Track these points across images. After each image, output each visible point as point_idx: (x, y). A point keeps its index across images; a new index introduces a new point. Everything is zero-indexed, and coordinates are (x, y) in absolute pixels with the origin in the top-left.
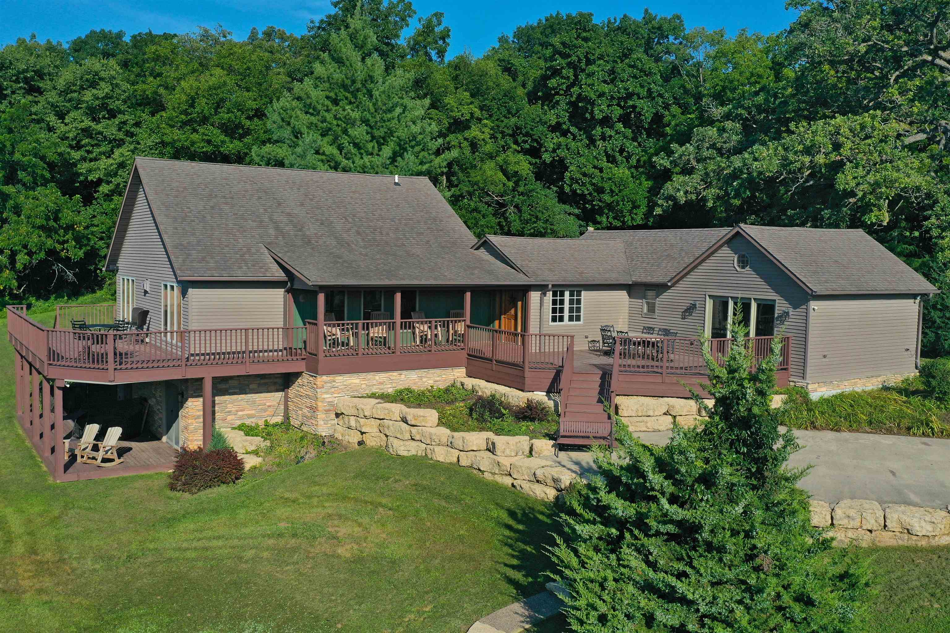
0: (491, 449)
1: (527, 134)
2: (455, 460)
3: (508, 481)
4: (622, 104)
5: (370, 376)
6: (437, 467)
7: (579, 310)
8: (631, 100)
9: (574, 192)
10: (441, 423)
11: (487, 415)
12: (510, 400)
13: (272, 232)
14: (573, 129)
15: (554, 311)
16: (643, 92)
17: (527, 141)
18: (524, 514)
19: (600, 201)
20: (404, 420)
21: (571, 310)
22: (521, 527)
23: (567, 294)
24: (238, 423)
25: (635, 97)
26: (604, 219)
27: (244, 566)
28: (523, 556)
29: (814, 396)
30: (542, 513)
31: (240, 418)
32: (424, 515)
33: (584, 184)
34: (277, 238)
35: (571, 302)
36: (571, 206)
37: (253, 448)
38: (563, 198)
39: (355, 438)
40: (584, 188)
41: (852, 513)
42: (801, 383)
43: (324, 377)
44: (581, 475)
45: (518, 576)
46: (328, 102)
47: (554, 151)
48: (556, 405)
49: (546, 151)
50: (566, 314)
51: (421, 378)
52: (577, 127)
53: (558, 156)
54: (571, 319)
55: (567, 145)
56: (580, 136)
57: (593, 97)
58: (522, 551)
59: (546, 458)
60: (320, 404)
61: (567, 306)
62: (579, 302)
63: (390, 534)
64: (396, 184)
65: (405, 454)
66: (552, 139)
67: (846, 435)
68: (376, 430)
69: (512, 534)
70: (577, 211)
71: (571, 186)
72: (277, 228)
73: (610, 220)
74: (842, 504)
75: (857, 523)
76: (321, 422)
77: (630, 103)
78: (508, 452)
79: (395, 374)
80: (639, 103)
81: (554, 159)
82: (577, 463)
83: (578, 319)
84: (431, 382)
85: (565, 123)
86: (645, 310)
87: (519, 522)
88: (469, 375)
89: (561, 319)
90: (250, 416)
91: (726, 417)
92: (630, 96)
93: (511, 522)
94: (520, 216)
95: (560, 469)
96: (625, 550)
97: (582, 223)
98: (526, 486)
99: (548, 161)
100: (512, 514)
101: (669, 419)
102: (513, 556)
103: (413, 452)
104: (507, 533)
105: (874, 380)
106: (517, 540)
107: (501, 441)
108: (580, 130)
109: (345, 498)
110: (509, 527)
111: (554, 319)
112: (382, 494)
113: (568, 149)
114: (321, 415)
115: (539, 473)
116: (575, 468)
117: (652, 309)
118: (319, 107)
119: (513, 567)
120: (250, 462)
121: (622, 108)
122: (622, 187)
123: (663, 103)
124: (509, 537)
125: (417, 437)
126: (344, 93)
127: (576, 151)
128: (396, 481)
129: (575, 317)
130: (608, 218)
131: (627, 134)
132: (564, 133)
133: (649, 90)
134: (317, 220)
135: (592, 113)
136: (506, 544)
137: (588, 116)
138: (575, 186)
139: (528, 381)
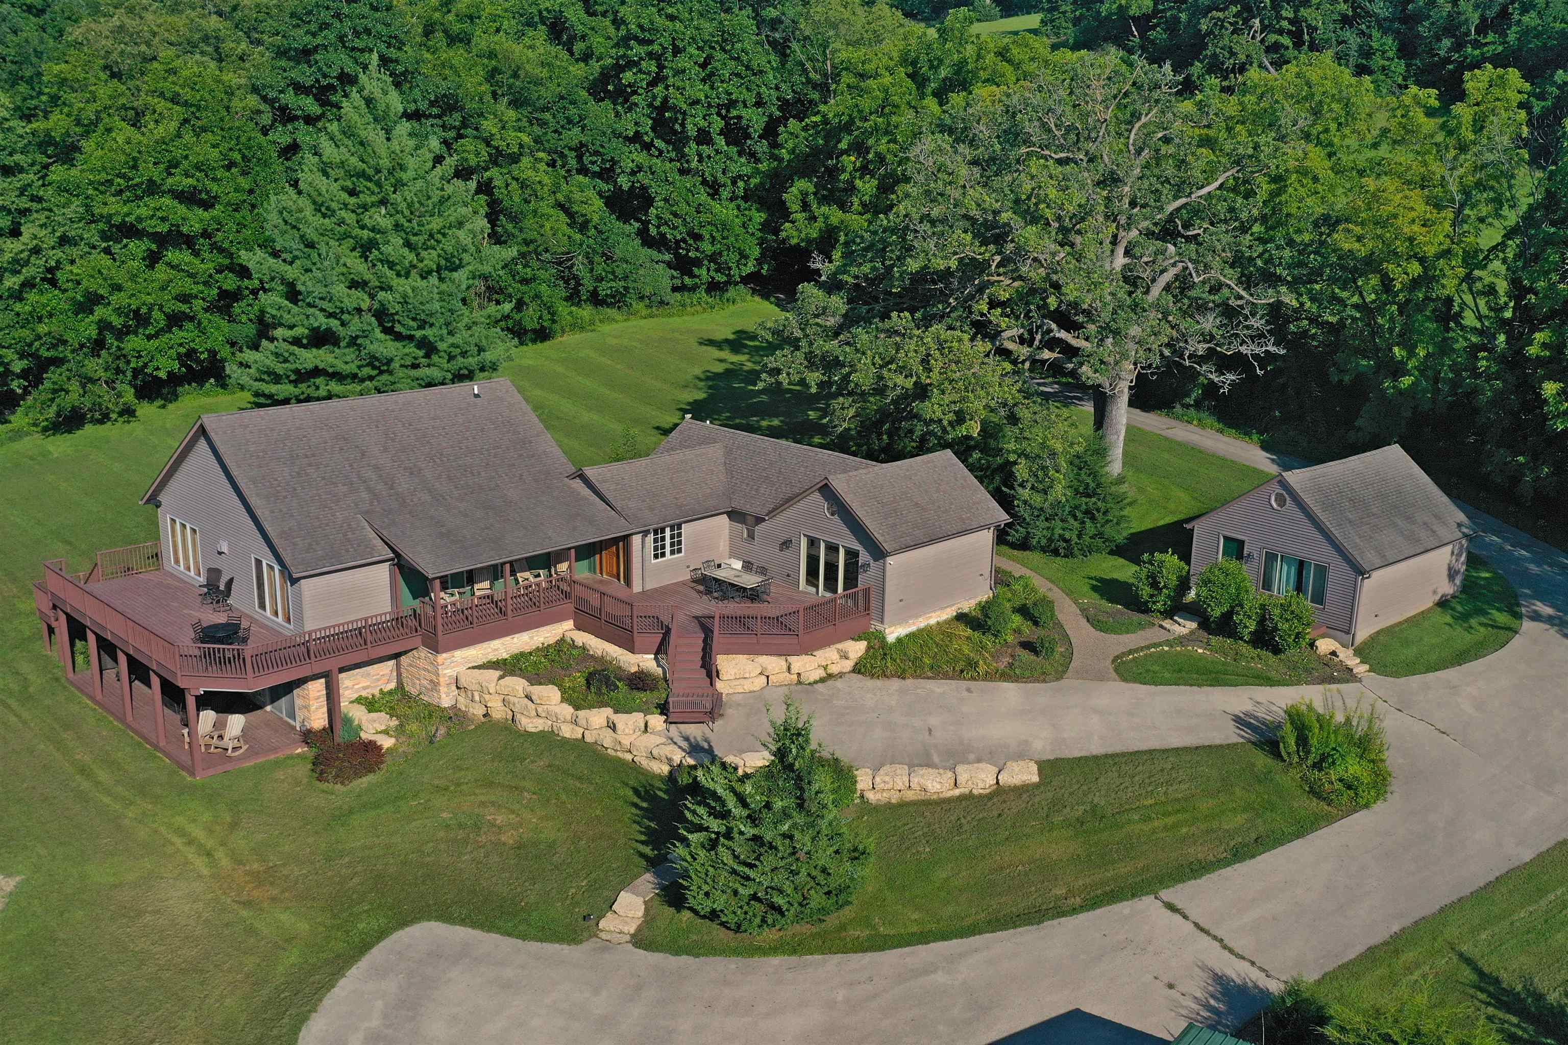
0: (613, 727)
1: (597, 153)
2: (580, 736)
3: (629, 757)
4: (724, 112)
5: (485, 645)
6: (565, 742)
7: (680, 543)
8: (735, 108)
9: (663, 235)
10: (564, 700)
11: (604, 689)
12: (622, 664)
13: (365, 495)
14: (659, 143)
15: (656, 549)
16: (751, 99)
17: (595, 162)
18: (647, 792)
19: (697, 250)
20: (530, 698)
21: (672, 544)
22: (645, 805)
23: (668, 530)
24: (355, 696)
25: (741, 105)
26: (704, 272)
27: (428, 859)
28: (649, 832)
29: (891, 638)
30: (660, 790)
31: (357, 691)
32: (564, 797)
33: (675, 228)
34: (371, 504)
35: (672, 537)
36: (659, 252)
37: (383, 728)
38: (648, 241)
39: (479, 711)
40: (676, 232)
41: (887, 779)
42: (879, 627)
43: (444, 655)
44: (690, 753)
45: (647, 850)
46: (344, 196)
47: (633, 173)
48: (664, 673)
49: (623, 172)
50: (668, 549)
51: (532, 638)
52: (663, 140)
53: (638, 181)
54: (672, 553)
55: (650, 168)
56: (668, 152)
57: (684, 107)
58: (648, 827)
59: (658, 733)
60: (441, 679)
61: (668, 541)
62: (680, 535)
63: (541, 818)
64: (477, 396)
65: (533, 730)
66: (630, 152)
67: (910, 682)
68: (500, 704)
69: (638, 812)
70: (667, 257)
71: (658, 227)
72: (369, 489)
73: (712, 273)
74: (882, 772)
75: (890, 786)
76: (443, 696)
77: (734, 113)
78: (627, 731)
79: (508, 638)
80: (745, 113)
81: (633, 186)
82: (687, 739)
83: (679, 551)
84: (542, 639)
85: (646, 133)
86: (745, 535)
87: (643, 799)
88: (578, 627)
89: (663, 555)
90: (365, 688)
91: (781, 760)
92: (732, 104)
93: (636, 800)
94: (592, 270)
95: (672, 747)
96: (720, 849)
97: (675, 273)
98: (645, 763)
99: (626, 187)
100: (636, 791)
101: (764, 679)
102: (641, 833)
103: (541, 728)
104: (634, 810)
105: (949, 610)
106: (643, 817)
107: (621, 720)
108: (668, 142)
109: (491, 784)
110: (636, 805)
111: (656, 556)
112: (524, 778)
113: (653, 173)
114: (443, 689)
115: (655, 752)
116: (685, 745)
117: (751, 536)
118: (334, 205)
119: (642, 842)
120: (387, 743)
121: (723, 118)
122: (726, 233)
123: (778, 99)
124: (637, 815)
125: (543, 715)
126: (365, 183)
127: (663, 177)
128: (533, 762)
129: (676, 548)
130: (708, 270)
131: (731, 155)
132: (647, 147)
133: (759, 94)
134: (405, 469)
135: (683, 125)
136: (635, 822)
137: (677, 127)
138: (663, 229)
139: (637, 644)
